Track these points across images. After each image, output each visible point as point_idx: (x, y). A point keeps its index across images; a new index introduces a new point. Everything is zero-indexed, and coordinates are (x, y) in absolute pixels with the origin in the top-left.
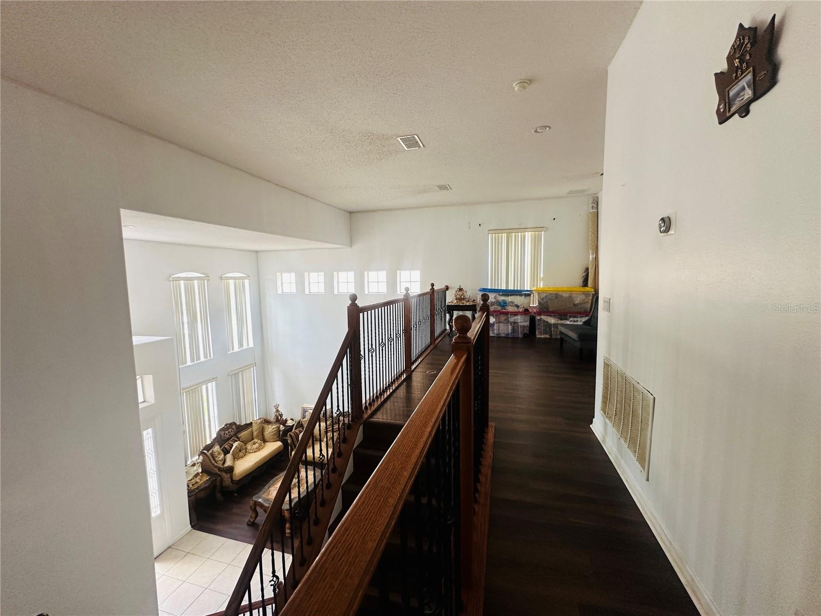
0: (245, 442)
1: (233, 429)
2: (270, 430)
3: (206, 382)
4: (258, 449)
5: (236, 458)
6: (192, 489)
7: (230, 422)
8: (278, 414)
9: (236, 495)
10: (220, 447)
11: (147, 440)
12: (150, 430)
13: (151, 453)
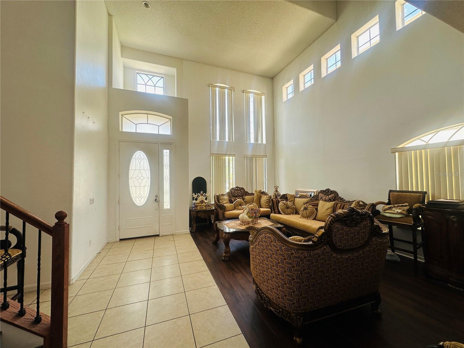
3: (229, 155)
7: (240, 186)
10: (229, 198)
11: (166, 156)
12: (168, 151)
13: (167, 166)
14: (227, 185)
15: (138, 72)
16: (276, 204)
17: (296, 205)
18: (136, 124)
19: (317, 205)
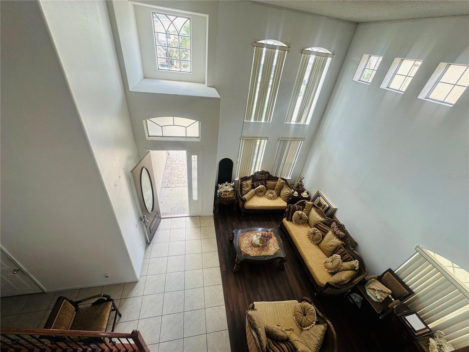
0: (267, 189)
1: (265, 176)
2: (286, 191)
3: (261, 138)
4: (271, 198)
5: (256, 194)
6: (222, 197)
7: (266, 170)
8: (300, 183)
9: (243, 215)
10: (252, 182)
11: (194, 161)
12: (196, 156)
13: (196, 169)
14: (253, 169)
15: (154, 11)
16: (291, 212)
17: (310, 217)
18: (162, 127)
19: (326, 233)
